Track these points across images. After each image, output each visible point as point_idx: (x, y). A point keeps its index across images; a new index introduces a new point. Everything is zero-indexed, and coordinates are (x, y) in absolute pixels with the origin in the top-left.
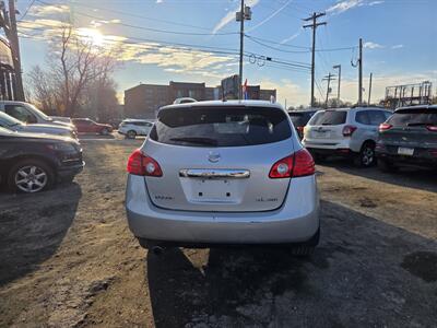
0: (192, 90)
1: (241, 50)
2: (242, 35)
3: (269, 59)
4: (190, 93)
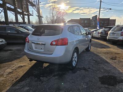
0: (86, 20)
1: (100, 7)
2: (101, 2)
3: (110, 9)
4: (86, 21)
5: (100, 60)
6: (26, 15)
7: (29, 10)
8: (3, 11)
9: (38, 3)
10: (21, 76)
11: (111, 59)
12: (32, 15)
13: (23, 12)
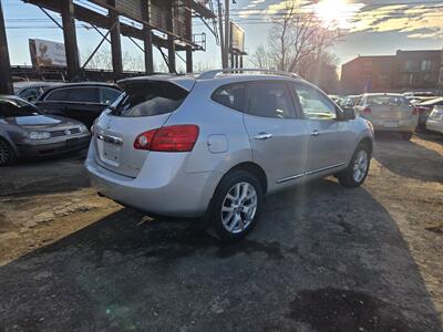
0: (427, 59)
4: (424, 63)
5: (370, 226)
6: (180, 48)
7: (193, 33)
8: (109, 37)
9: (224, 7)
10: (61, 237)
11: (430, 229)
12: (201, 49)
13: (171, 38)
